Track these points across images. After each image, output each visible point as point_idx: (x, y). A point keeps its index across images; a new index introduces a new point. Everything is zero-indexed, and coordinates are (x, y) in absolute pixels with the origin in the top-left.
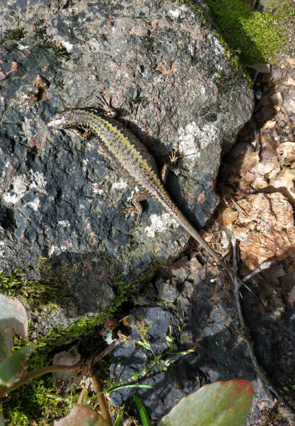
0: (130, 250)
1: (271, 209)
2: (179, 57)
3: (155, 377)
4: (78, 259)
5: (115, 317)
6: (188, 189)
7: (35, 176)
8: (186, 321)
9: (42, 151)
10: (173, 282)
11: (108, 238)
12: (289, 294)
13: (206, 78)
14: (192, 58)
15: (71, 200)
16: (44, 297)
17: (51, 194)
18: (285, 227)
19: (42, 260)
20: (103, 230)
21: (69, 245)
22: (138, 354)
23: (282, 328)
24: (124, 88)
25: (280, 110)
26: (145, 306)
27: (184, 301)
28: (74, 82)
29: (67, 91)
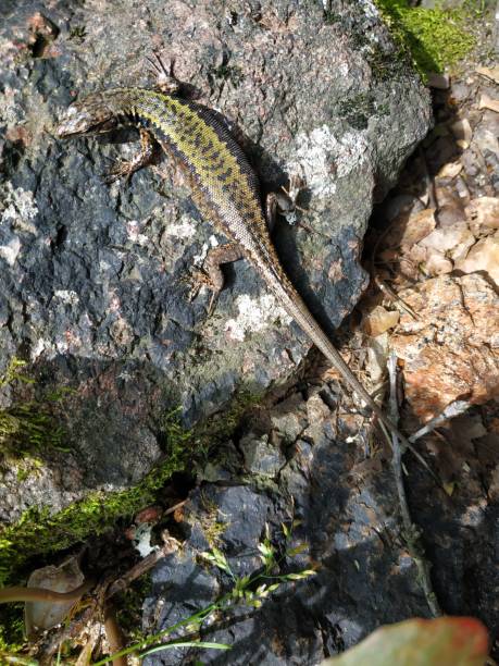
0: (194, 363)
1: (463, 304)
2: (302, 7)
3: (233, 628)
4: (90, 372)
5: (159, 503)
6: (312, 252)
7: (16, 196)
8: (297, 517)
9: (34, 151)
10: (274, 439)
11: (153, 334)
12: (492, 472)
13: (350, 50)
14: (326, 14)
15: (83, 251)
16: (14, 443)
17: (44, 233)
18: (487, 341)
19: (17, 366)
20: (144, 316)
21: (73, 341)
22: (201, 579)
23: (483, 537)
24: (198, 47)
25: (469, 148)
26: (219, 484)
27: (294, 478)
28: (105, 29)
29: (91, 46)
